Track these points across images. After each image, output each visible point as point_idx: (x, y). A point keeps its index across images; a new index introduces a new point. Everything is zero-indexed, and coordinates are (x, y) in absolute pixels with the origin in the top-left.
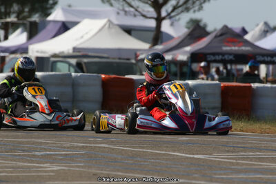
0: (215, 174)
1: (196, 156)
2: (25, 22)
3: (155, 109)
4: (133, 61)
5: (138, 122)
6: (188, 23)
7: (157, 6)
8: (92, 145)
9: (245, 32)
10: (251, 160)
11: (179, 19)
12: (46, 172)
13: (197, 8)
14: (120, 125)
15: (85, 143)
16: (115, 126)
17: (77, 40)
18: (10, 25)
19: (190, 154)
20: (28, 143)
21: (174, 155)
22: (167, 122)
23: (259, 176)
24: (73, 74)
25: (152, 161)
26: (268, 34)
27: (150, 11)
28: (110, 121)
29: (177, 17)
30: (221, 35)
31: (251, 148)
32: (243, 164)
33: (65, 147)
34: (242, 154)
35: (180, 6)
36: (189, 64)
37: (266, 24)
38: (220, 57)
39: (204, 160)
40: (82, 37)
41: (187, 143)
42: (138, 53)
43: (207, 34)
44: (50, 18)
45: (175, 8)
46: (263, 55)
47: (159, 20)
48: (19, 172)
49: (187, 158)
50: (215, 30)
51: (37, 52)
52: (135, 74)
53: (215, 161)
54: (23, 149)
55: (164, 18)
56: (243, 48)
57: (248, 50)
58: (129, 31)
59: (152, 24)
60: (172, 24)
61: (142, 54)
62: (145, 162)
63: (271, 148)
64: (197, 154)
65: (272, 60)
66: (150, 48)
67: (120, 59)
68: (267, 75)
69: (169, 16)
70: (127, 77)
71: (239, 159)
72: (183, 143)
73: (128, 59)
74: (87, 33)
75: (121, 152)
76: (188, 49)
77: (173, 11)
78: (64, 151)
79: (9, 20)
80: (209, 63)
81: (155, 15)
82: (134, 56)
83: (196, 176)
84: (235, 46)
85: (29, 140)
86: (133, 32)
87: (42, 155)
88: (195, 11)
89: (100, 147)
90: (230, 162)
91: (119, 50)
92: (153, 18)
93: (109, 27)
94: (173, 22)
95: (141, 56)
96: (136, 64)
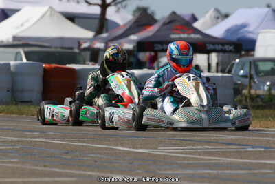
0: (160, 169)
4: (76, 50)
8: (28, 139)
9: (195, 19)
10: (199, 153)
17: (17, 28)
19: (133, 148)
21: (116, 150)
23: (207, 171)
24: (12, 63)
25: (93, 155)
26: (220, 20)
30: (170, 22)
31: (200, 141)
32: (190, 159)
36: (135, 53)
40: (22, 25)
41: (131, 136)
42: (82, 41)
46: (214, 44)
47: (104, 6)
49: (130, 152)
53: (160, 155)
55: (109, 5)
56: (193, 36)
57: (198, 38)
58: (72, 18)
59: (97, 10)
60: (118, 11)
61: (85, 42)
62: (84, 157)
63: (220, 141)
64: (141, 148)
65: (224, 48)
66: (95, 36)
67: (62, 48)
68: (218, 63)
69: (115, 2)
70: (68, 66)
72: (126, 136)
73: (72, 48)
74: (27, 21)
75: (59, 146)
76: (134, 37)
80: (156, 52)
82: (76, 45)
83: (139, 171)
86: (76, 20)
89: (36, 141)
90: (176, 156)
91: (62, 39)
92: (98, 5)
93: (51, 15)
94: (119, 9)
95: (85, 45)
96: (79, 54)
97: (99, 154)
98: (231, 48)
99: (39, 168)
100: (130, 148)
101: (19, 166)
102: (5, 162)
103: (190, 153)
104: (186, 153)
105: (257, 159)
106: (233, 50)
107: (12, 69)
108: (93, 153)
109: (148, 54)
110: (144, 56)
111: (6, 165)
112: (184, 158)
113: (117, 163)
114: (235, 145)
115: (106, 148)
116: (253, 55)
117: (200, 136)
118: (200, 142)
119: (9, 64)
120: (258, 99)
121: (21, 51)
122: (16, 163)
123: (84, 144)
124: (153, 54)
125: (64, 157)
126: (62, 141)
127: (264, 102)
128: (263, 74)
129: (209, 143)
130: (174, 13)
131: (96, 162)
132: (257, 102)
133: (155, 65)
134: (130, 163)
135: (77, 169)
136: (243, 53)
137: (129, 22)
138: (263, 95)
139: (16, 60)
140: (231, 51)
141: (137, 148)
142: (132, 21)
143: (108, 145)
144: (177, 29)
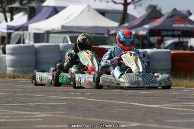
0: (165, 119)
1: (151, 106)
2: (26, 7)
4: (106, 36)
8: (72, 98)
9: (190, 14)
12: (35, 118)
15: (68, 96)
17: (64, 20)
18: (14, 9)
19: (147, 104)
20: (24, 96)
21: (134, 105)
24: (61, 45)
30: (172, 16)
32: (187, 111)
33: (51, 100)
36: (148, 37)
38: (171, 33)
40: (68, 18)
41: (145, 96)
42: (110, 29)
44: (45, 4)
47: (126, 5)
48: (16, 118)
49: (144, 107)
51: (35, 29)
53: (166, 109)
54: (20, 101)
55: (129, 4)
56: (189, 26)
57: (192, 27)
58: (103, 13)
59: (120, 8)
60: (135, 8)
61: (113, 30)
62: (112, 110)
64: (152, 104)
66: (119, 25)
67: (96, 34)
69: (133, 1)
70: (100, 46)
72: (141, 96)
73: (103, 34)
74: (72, 15)
75: (94, 103)
76: (147, 26)
78: (51, 102)
79: (14, 5)
81: (123, 1)
82: (107, 32)
83: (151, 120)
84: (182, 24)
85: (25, 94)
86: (106, 14)
87: (34, 106)
89: (77, 99)
91: (96, 27)
92: (121, 3)
93: (88, 11)
94: (136, 6)
95: (112, 32)
96: (108, 38)
97: (122, 108)
99: (80, 118)
100: (144, 104)
101: (66, 116)
102: (56, 114)
103: (187, 107)
104: (184, 108)
107: (61, 49)
108: (118, 108)
109: (156, 38)
110: (154, 39)
111: (57, 116)
112: (183, 111)
113: (135, 114)
115: (127, 104)
119: (59, 45)
121: (67, 36)
122: (64, 114)
123: (112, 101)
124: (160, 38)
125: (98, 110)
126: (97, 99)
130: (175, 10)
131: (120, 113)
133: (162, 46)
134: (144, 115)
135: (107, 119)
137: (143, 16)
139: (64, 42)
141: (149, 104)
142: (146, 15)
143: (128, 102)
144: (177, 21)
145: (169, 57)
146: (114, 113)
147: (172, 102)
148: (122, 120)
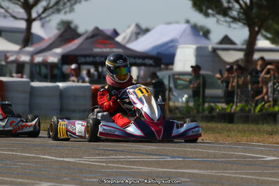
0: (85, 177)
1: (66, 159)
3: (118, 114)
4: (3, 63)
5: (100, 130)
6: (59, 24)
7: (28, 7)
9: (116, 33)
10: (122, 163)
11: (50, 21)
13: (68, 9)
14: (80, 132)
16: (75, 134)
19: (60, 157)
22: (132, 129)
25: (22, 164)
26: (139, 36)
27: (20, 12)
28: (69, 127)
29: (48, 19)
30: (93, 36)
32: (113, 167)
34: (112, 157)
35: (51, 8)
36: (60, 66)
37: (138, 26)
39: (74, 163)
42: (8, 55)
43: (79, 35)
45: (45, 9)
46: (134, 58)
47: (30, 21)
49: (57, 161)
50: (86, 32)
52: (4, 76)
53: (85, 164)
55: (35, 20)
56: (115, 50)
59: (22, 25)
60: (43, 26)
61: (12, 55)
62: (14, 165)
63: (141, 151)
64: (67, 157)
65: (143, 62)
66: (21, 49)
68: (138, 77)
69: (39, 17)
71: (110, 162)
76: (59, 51)
77: (43, 12)
80: (80, 65)
81: (25, 16)
82: (3, 58)
83: (66, 179)
84: (106, 48)
86: (3, 34)
88: (65, 13)
90: (100, 165)
92: (24, 19)
94: (44, 24)
95: (12, 58)
96: (5, 66)
97: (28, 162)
98: (151, 62)
100: (57, 157)
103: (113, 162)
105: (176, 168)
106: (153, 64)
113: (46, 171)
114: (155, 155)
115: (34, 157)
116: (172, 69)
117: (122, 146)
118: (122, 152)
120: (177, 111)
127: (182, 114)
128: (181, 87)
129: (130, 153)
132: (176, 114)
135: (8, 177)
136: (163, 66)
138: (181, 107)
140: (150, 65)
141: (63, 157)
143: (35, 154)
144: (100, 43)
145: (89, 94)
146: (17, 168)
147: (94, 155)
148: (28, 179)
